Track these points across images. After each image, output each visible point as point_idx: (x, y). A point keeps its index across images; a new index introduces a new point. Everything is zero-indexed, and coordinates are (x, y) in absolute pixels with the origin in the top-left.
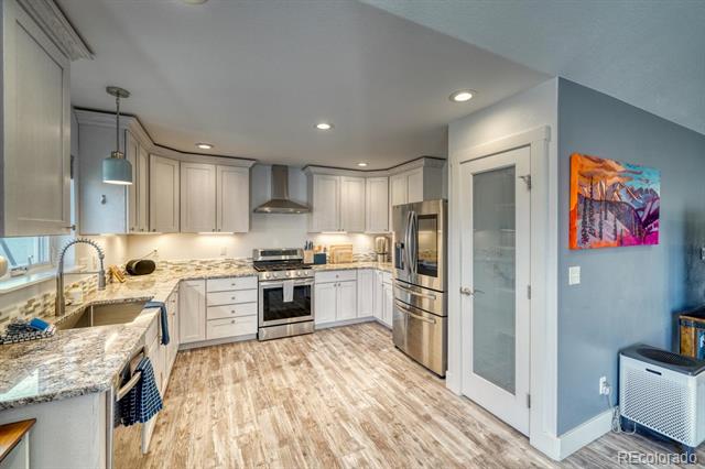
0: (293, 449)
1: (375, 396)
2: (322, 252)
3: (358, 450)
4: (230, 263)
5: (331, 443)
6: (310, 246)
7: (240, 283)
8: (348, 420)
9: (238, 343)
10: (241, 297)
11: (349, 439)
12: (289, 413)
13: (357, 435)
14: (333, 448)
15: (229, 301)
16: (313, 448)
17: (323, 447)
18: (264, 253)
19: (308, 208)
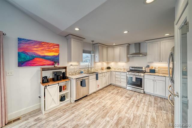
0: (103, 108)
1: (134, 117)
2: (154, 69)
3: (111, 119)
4: (124, 69)
5: (109, 113)
6: (148, 66)
7: (123, 74)
8: (119, 114)
9: (122, 88)
10: (122, 77)
11: (113, 117)
12: (111, 103)
13: (116, 118)
14: (108, 114)
15: (120, 77)
16: (105, 111)
17: (107, 113)
18: (132, 68)
19: (145, 55)
